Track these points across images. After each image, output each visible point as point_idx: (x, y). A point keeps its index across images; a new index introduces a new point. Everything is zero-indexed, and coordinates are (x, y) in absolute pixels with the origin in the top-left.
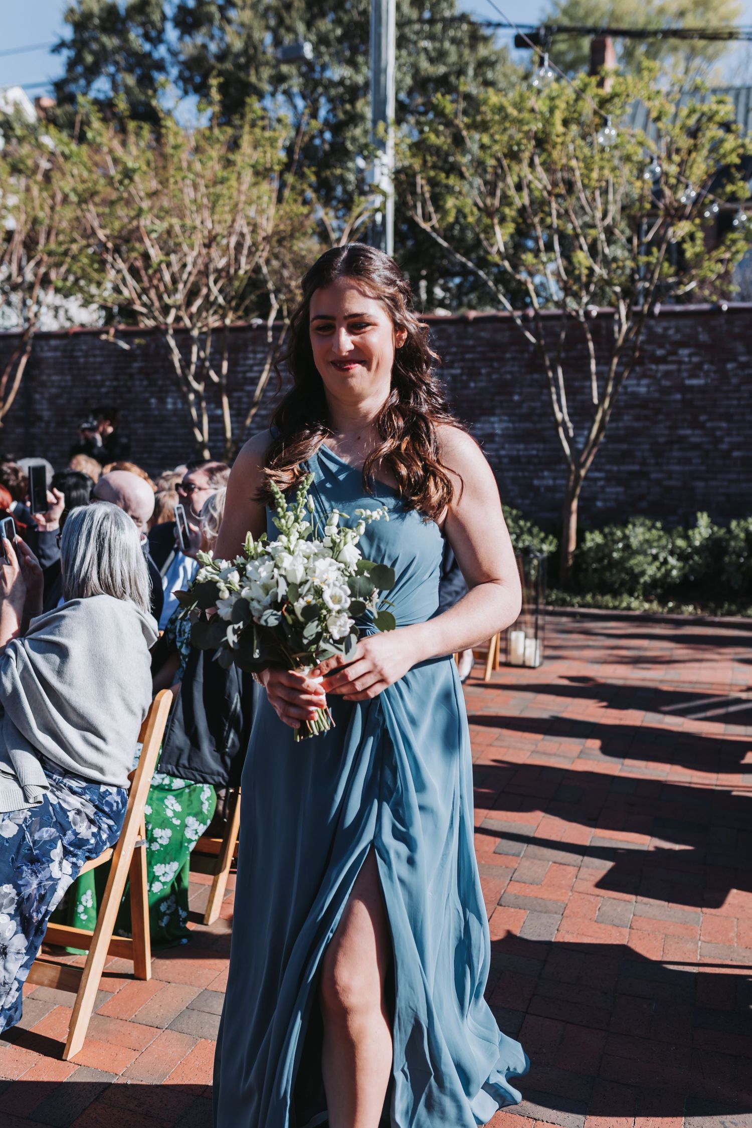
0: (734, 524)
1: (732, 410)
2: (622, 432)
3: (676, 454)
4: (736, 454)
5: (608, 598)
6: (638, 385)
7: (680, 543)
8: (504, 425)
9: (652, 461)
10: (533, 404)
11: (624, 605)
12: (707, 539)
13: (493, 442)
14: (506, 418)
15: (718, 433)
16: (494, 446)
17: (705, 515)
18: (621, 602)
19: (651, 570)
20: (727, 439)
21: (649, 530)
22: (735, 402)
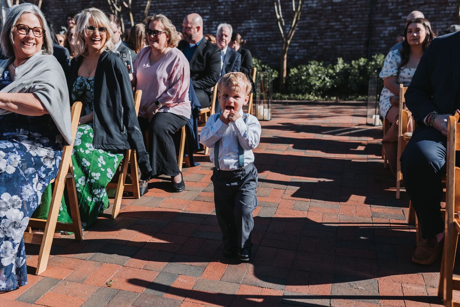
0: (353, 62)
1: (353, 13)
2: (306, 25)
3: (329, 34)
4: (354, 33)
5: (300, 96)
6: (313, 3)
7: (331, 71)
8: (255, 24)
9: (319, 37)
10: (267, 14)
11: (307, 98)
12: (342, 69)
13: (250, 32)
14: (255, 21)
15: (347, 24)
16: (251, 33)
17: (341, 59)
18: (306, 97)
19: (318, 84)
20: (351, 26)
21: (318, 66)
22: (354, 9)
